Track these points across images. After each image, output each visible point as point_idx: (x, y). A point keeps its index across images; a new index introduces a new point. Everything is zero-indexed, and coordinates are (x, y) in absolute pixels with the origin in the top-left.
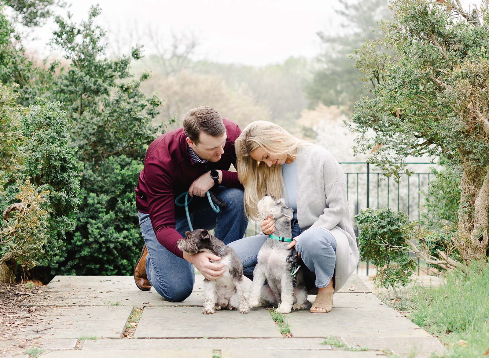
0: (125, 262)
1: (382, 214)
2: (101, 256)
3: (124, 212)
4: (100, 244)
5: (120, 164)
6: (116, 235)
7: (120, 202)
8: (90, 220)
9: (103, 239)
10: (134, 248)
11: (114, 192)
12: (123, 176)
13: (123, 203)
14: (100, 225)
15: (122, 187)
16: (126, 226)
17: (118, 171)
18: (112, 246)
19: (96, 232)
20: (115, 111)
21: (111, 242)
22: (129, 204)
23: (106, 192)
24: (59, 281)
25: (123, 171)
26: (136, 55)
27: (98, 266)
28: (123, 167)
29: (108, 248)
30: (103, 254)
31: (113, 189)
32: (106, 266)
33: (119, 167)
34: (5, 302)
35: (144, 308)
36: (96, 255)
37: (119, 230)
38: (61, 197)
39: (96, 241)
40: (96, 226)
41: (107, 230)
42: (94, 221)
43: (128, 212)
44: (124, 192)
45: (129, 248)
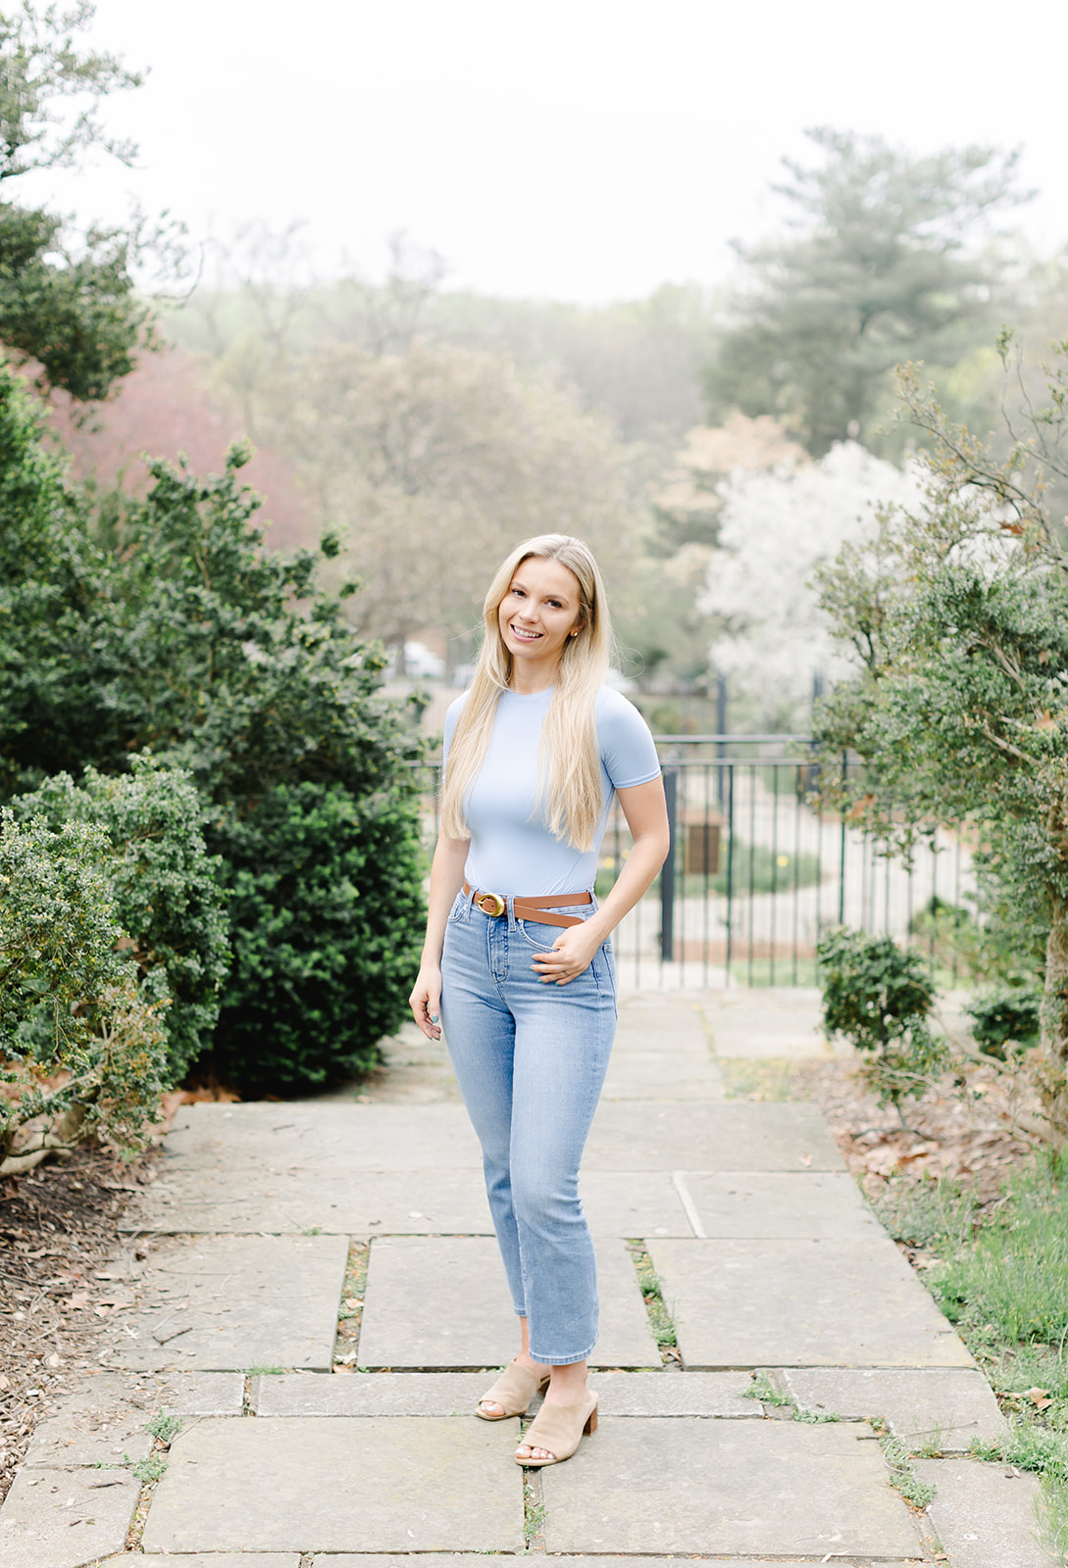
0: (316, 1014)
1: (873, 949)
2: (264, 1007)
3: (312, 909)
4: (263, 982)
5: (301, 803)
6: (297, 962)
7: (302, 886)
8: (242, 931)
9: (269, 973)
10: (334, 984)
11: (290, 862)
12: (308, 830)
13: (310, 888)
14: (263, 942)
15: (307, 853)
16: (317, 939)
17: (295, 820)
18: (288, 985)
19: (255, 959)
20: (289, 688)
21: (285, 976)
22: (322, 893)
23: (274, 862)
24: (187, 1127)
25: (308, 821)
26: (330, 549)
27: (259, 1026)
28: (307, 811)
29: (280, 990)
30: (270, 1002)
31: (287, 856)
32: (277, 1025)
33: (299, 809)
34: (87, 1225)
35: (370, 1241)
36: (255, 1004)
37: (303, 947)
38: (189, 970)
39: (255, 976)
40: (252, 946)
41: (276, 951)
42: (249, 935)
43: (322, 908)
44: (309, 864)
45: (324, 982)
